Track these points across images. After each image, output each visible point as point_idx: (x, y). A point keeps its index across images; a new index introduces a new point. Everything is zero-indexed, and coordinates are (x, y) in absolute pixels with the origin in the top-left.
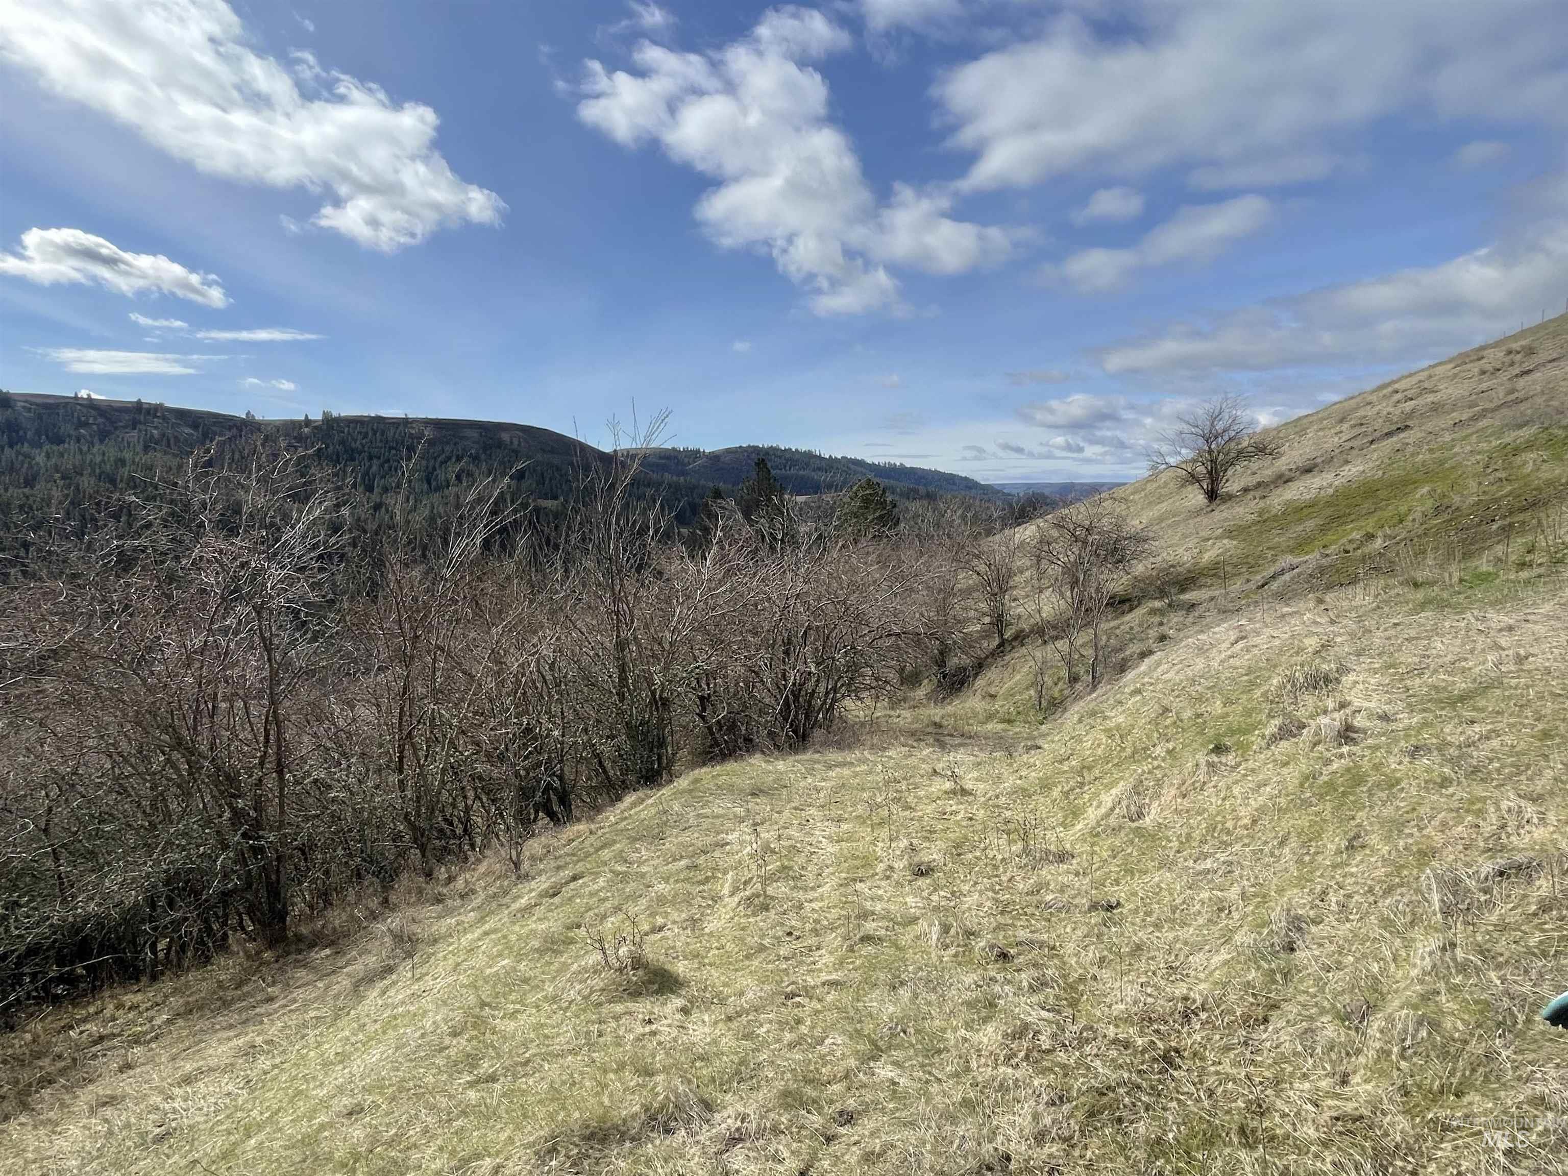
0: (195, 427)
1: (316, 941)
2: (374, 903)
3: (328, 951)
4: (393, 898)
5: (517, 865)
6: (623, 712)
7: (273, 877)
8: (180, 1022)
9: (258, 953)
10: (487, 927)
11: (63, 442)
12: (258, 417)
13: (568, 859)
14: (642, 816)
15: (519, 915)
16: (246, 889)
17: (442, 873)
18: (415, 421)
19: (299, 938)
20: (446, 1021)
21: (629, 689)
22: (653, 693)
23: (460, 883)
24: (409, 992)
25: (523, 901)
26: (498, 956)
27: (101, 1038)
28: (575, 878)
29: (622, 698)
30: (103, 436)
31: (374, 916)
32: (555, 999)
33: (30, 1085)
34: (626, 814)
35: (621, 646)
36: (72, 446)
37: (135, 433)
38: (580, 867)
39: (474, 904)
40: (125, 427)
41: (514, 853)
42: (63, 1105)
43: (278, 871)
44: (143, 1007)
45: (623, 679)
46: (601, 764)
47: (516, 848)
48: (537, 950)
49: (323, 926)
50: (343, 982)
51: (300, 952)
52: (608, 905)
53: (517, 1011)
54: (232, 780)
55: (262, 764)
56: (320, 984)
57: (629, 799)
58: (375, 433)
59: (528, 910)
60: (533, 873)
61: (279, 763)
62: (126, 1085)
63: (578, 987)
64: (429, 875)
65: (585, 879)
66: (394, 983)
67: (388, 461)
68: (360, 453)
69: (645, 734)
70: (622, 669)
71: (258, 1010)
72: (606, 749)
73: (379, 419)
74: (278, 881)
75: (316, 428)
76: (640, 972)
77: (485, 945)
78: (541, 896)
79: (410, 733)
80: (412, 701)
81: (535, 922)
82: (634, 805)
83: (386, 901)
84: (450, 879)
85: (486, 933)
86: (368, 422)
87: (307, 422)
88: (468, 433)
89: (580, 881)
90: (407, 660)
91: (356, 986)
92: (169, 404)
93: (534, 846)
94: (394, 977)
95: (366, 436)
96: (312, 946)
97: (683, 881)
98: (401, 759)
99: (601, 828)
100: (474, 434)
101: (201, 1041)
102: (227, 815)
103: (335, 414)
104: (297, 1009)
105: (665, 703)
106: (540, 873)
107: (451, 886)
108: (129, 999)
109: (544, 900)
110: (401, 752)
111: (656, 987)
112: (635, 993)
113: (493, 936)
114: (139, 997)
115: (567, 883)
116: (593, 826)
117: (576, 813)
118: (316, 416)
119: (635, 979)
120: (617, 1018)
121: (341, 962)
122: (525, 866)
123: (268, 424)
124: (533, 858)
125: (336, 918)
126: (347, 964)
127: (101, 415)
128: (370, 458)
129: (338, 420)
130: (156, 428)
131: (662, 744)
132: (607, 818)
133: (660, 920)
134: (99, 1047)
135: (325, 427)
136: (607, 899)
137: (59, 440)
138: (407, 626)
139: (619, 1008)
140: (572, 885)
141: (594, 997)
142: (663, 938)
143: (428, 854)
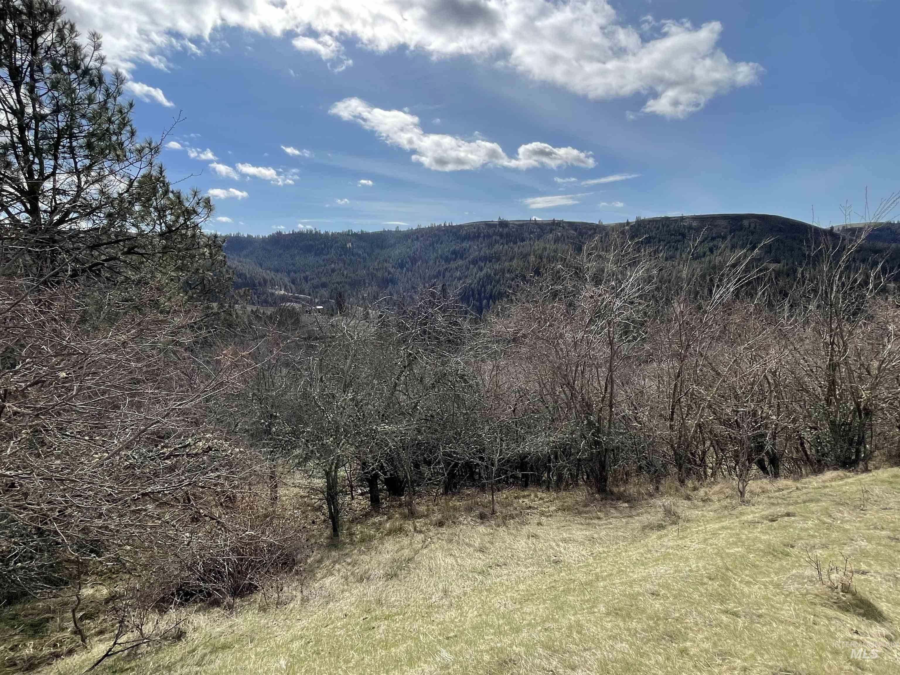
0: (576, 230)
1: (620, 497)
2: (651, 488)
3: (626, 505)
4: (661, 488)
5: (742, 494)
6: (829, 414)
7: (603, 459)
8: (560, 513)
9: (593, 493)
10: (724, 524)
11: (524, 241)
12: (605, 223)
13: (780, 501)
14: (844, 489)
15: (746, 525)
16: (590, 461)
17: (690, 484)
18: (688, 218)
19: (612, 493)
20: (705, 568)
21: (836, 398)
22: (858, 405)
23: (702, 492)
24: (675, 543)
25: (750, 517)
26: (732, 544)
27: (530, 507)
28: (788, 515)
29: (829, 402)
30: (539, 237)
31: (651, 495)
32: (777, 586)
33: (506, 516)
34: (828, 484)
35: (833, 367)
36: (527, 242)
37: (551, 235)
38: (791, 509)
39: (712, 508)
40: (547, 233)
41: (741, 486)
42: (517, 530)
43: (605, 456)
44: (546, 500)
45: (831, 390)
46: (802, 444)
47: (743, 483)
48: (762, 551)
49: (625, 491)
50: (636, 522)
51: (613, 500)
52: (817, 541)
53: (751, 582)
54: (589, 406)
55: (603, 400)
56: (623, 520)
57: (829, 474)
58: (663, 226)
59: (753, 523)
60: (753, 501)
61: (611, 401)
62: (539, 531)
63: (796, 586)
64: (682, 482)
65: (796, 518)
66: (666, 535)
67: (669, 242)
68: (654, 238)
69: (847, 432)
70: (833, 383)
71: (593, 521)
72: (807, 436)
73: (667, 219)
74: (605, 461)
75: (632, 226)
76: (849, 596)
77: (724, 534)
78: (762, 518)
79: (679, 400)
80: (682, 382)
81: (759, 532)
82: (833, 479)
83: (657, 488)
84: (695, 489)
85: (723, 528)
86: (660, 221)
87: (628, 223)
88: (718, 222)
89: (793, 518)
90: (682, 359)
91: (644, 528)
92: (566, 220)
93: (753, 485)
94: (665, 531)
95: (658, 229)
96: (619, 499)
97: (884, 546)
98: (673, 413)
99: (806, 488)
100: (724, 223)
101: (570, 525)
102: (585, 422)
103: (642, 218)
104: (612, 528)
105: (868, 413)
106: (759, 503)
107: (695, 492)
108: (539, 494)
109: (765, 522)
110: (673, 409)
111: (862, 611)
112: (845, 608)
113: (729, 531)
114: (544, 495)
115: (782, 516)
116: (799, 485)
117: (782, 472)
118: (633, 220)
119: (844, 599)
120: (829, 619)
121: (634, 513)
122: (747, 495)
123: (608, 226)
124: (751, 492)
125: (632, 490)
126: (638, 515)
127: (539, 228)
128: (659, 242)
129: (644, 221)
130: (560, 232)
131: (861, 441)
132: (810, 482)
133: (864, 567)
134: (529, 511)
135: (636, 226)
136: (813, 536)
137: (523, 240)
138: (684, 338)
139: (830, 612)
140: (786, 518)
141: (810, 597)
142: (865, 580)
143: (683, 470)
